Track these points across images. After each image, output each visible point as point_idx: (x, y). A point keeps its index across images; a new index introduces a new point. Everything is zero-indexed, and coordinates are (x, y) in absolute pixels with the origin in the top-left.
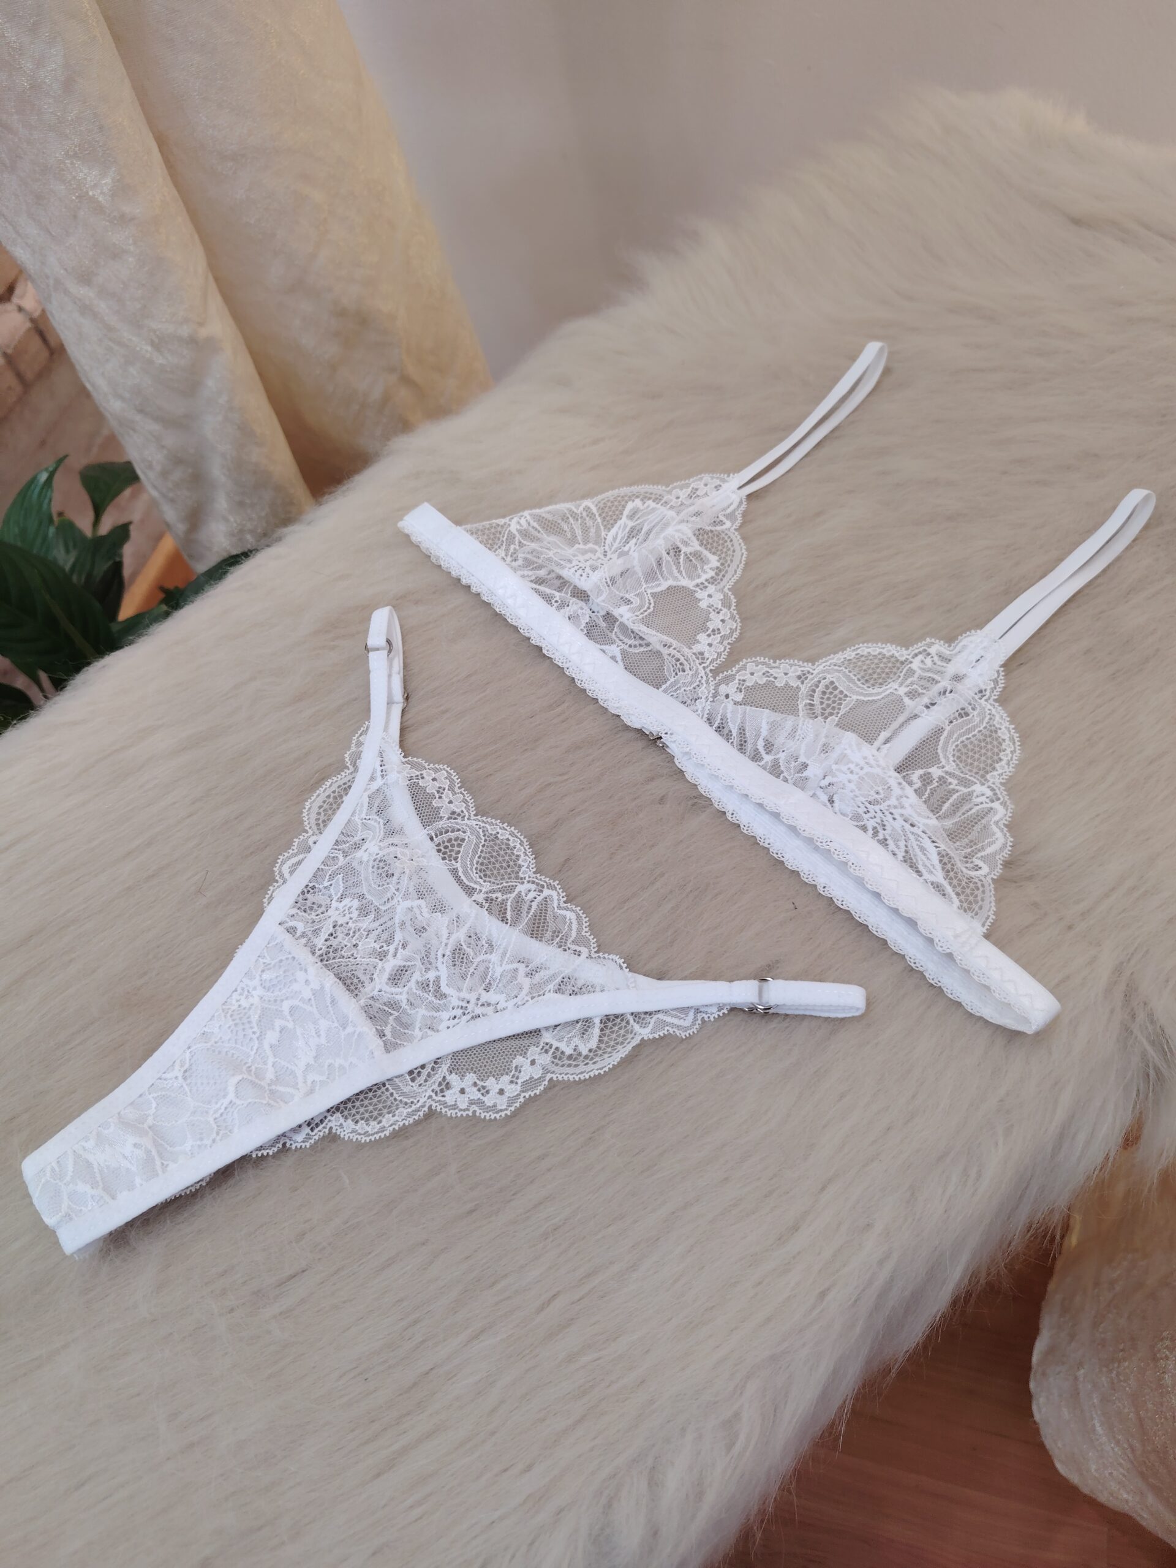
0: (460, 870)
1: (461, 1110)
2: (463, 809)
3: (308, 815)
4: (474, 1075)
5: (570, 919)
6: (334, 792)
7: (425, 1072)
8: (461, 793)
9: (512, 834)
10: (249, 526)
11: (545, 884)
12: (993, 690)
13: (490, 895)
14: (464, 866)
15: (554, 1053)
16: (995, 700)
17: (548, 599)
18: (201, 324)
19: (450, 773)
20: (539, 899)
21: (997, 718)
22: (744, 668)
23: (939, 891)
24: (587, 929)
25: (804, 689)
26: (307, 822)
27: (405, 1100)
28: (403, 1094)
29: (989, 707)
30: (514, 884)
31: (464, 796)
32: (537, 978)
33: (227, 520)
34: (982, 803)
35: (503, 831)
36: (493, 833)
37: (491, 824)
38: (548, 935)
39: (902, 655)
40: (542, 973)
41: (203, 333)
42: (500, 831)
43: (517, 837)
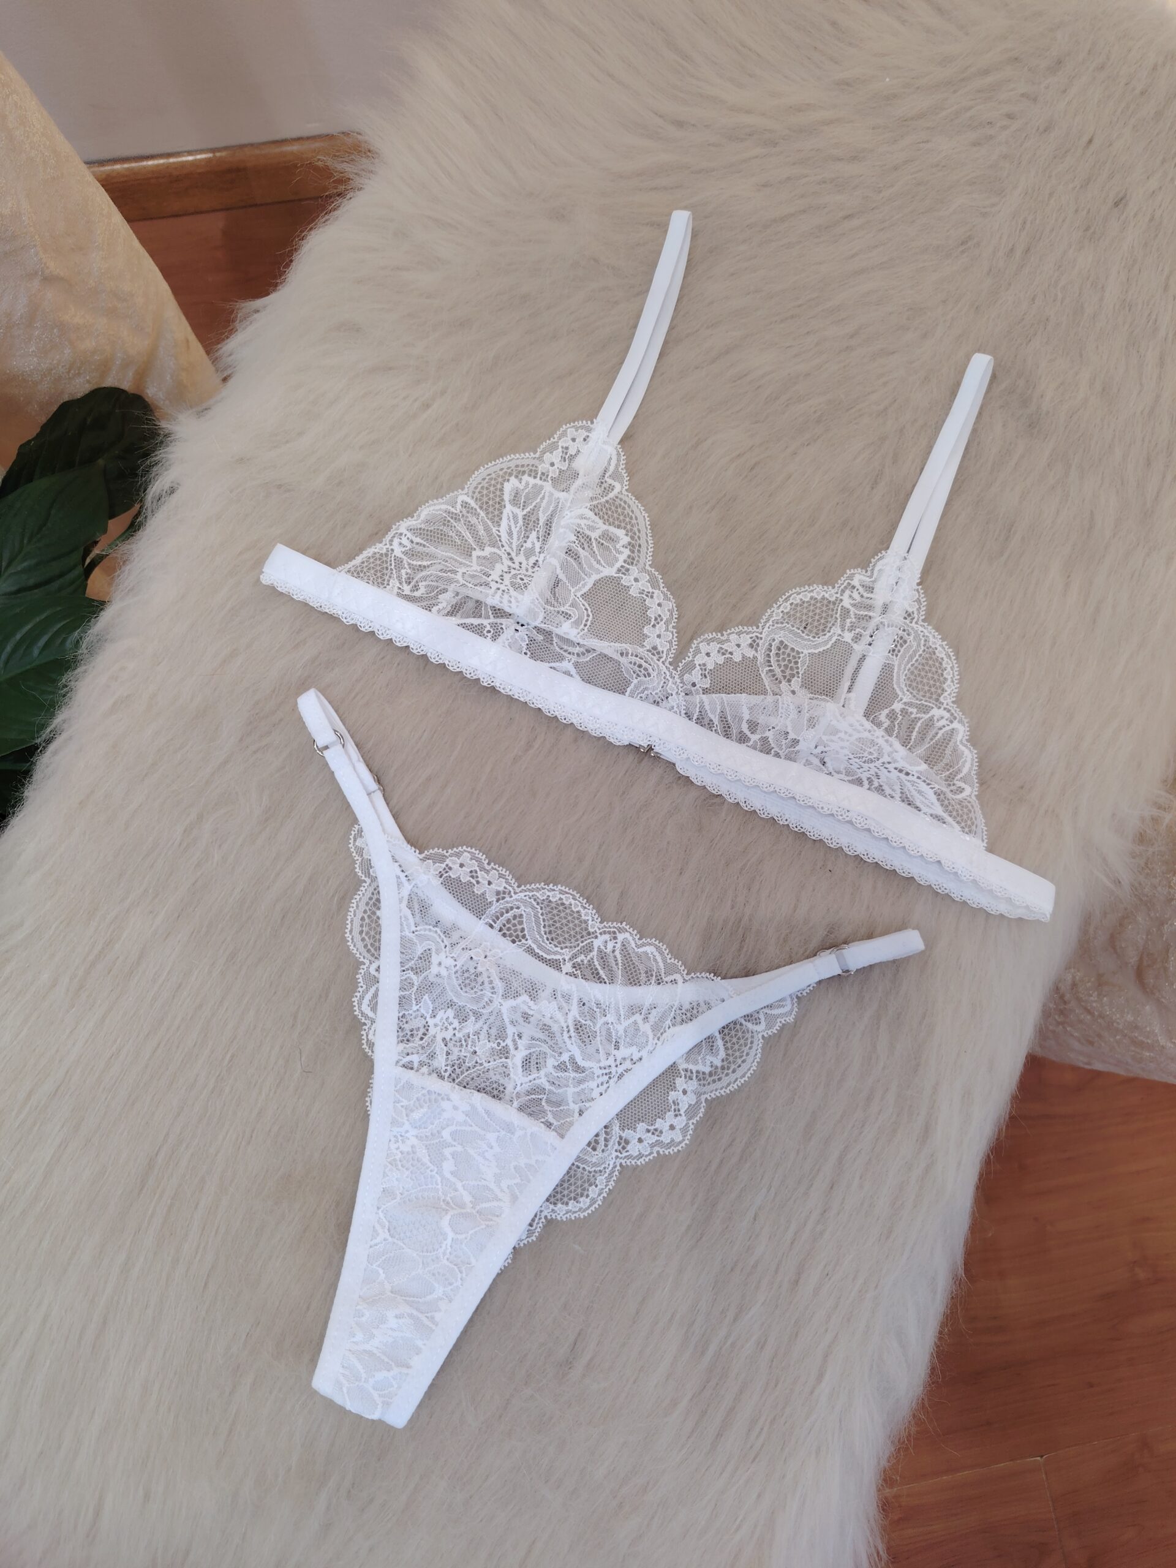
0: (534, 946)
1: (646, 1156)
2: (505, 885)
3: (355, 946)
4: (643, 1124)
5: (652, 953)
6: (365, 912)
7: (601, 1139)
8: (493, 868)
9: (561, 892)
11: (615, 930)
12: (919, 609)
13: (575, 960)
14: (535, 941)
15: (697, 1076)
16: (923, 621)
17: (478, 630)
19: (473, 853)
20: (618, 946)
21: (931, 639)
22: (698, 651)
23: (939, 820)
24: (669, 956)
25: (761, 658)
26: (358, 953)
27: (599, 1168)
28: (595, 1165)
29: (921, 629)
30: (589, 941)
31: (498, 871)
32: (652, 1018)
34: (944, 726)
35: (553, 893)
36: (545, 898)
37: (538, 890)
38: (643, 977)
39: (831, 596)
40: (654, 1012)
42: (550, 894)
43: (567, 893)
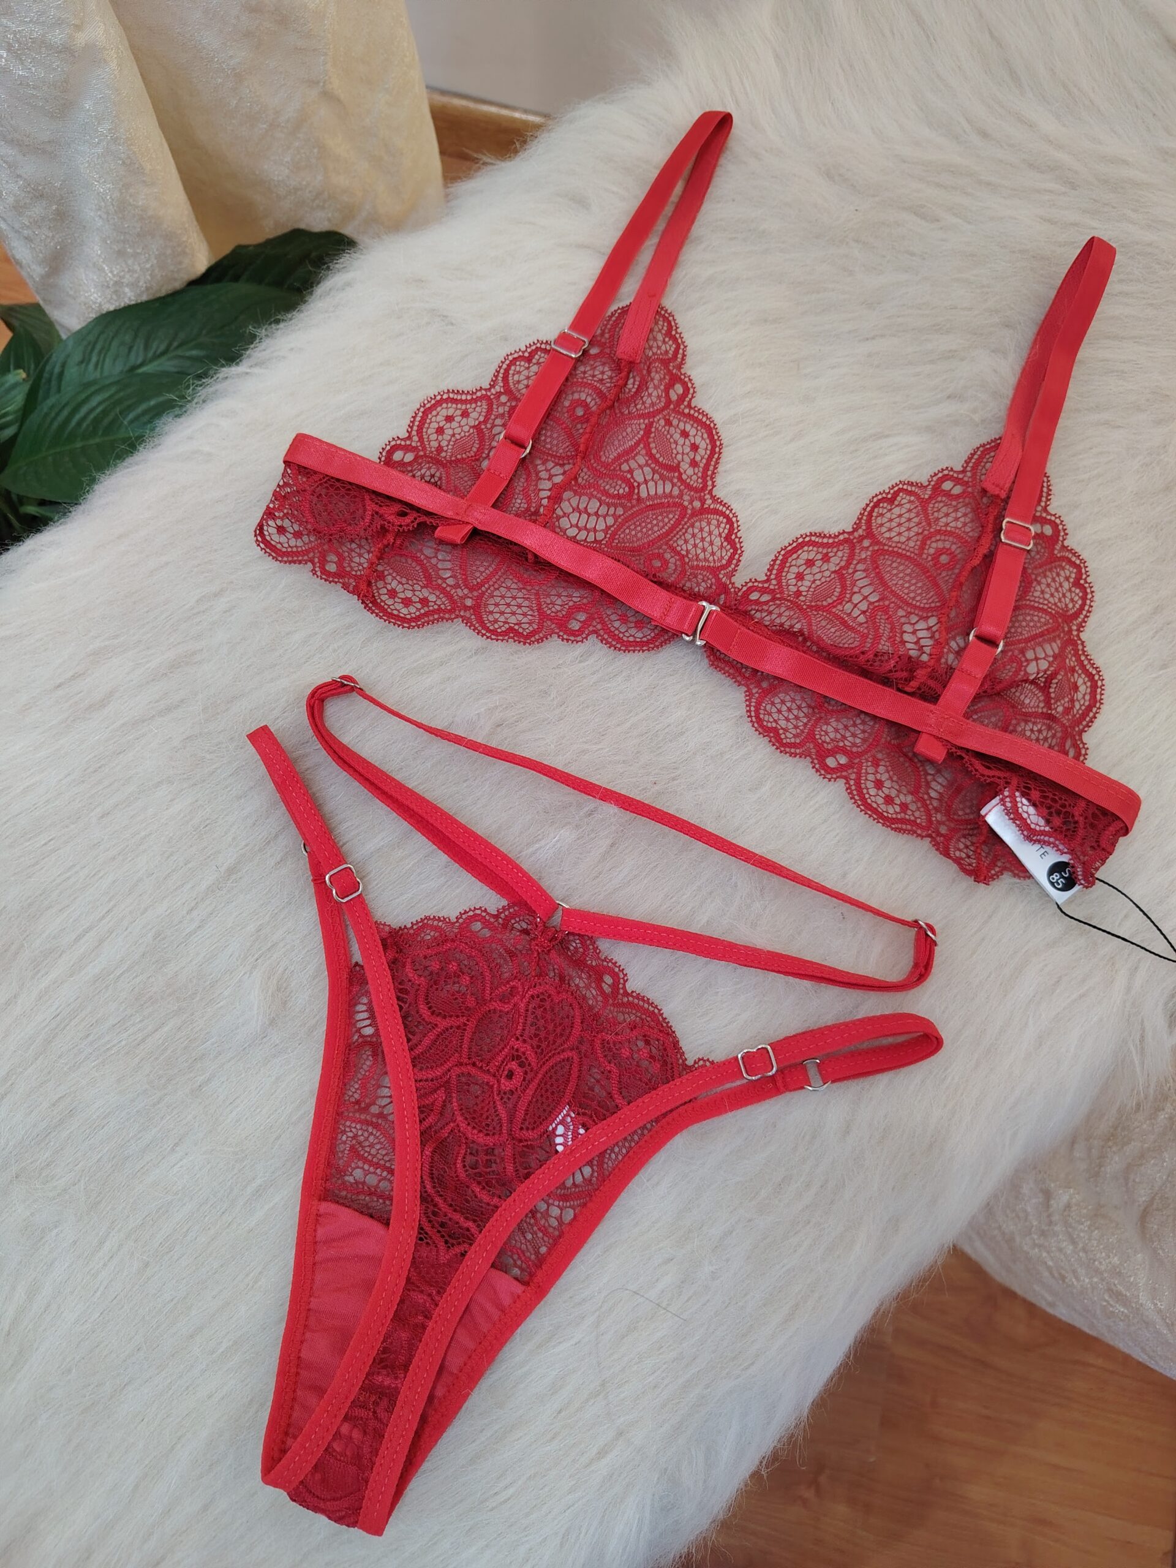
10: (128, 279)
18: (78, 28)
33: (102, 270)
41: (81, 38)
